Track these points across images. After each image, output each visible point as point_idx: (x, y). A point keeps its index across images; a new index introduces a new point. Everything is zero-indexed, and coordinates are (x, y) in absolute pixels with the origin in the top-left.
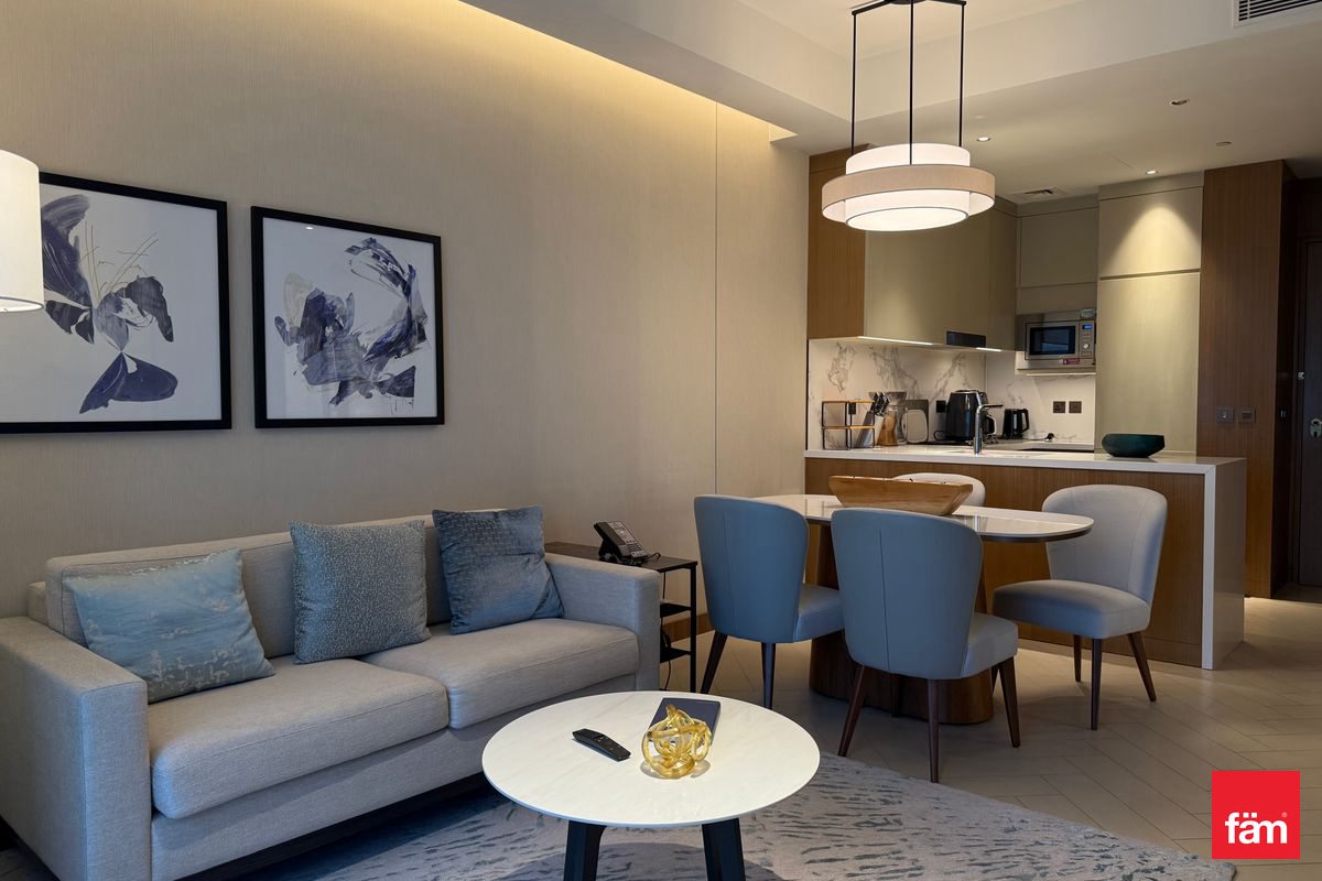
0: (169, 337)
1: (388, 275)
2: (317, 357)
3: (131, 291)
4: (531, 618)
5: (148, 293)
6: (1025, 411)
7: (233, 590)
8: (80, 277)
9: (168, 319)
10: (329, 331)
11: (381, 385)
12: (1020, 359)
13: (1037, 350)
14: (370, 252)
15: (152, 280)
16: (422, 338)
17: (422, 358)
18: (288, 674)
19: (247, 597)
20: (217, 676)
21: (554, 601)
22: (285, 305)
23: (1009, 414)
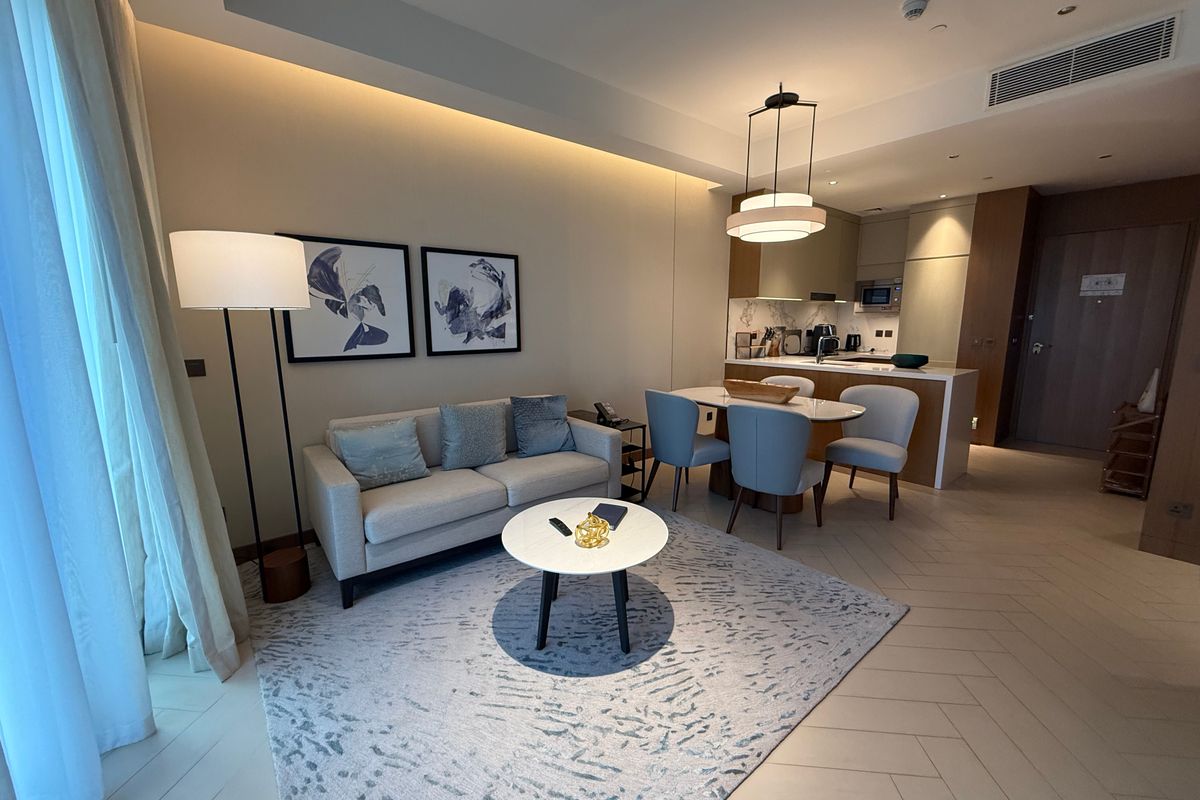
0: (384, 314)
1: (490, 277)
2: (456, 320)
3: (364, 292)
4: (559, 451)
5: (372, 293)
6: (859, 336)
7: (411, 436)
8: (339, 287)
9: (383, 305)
10: (461, 307)
11: (488, 333)
12: (857, 307)
13: (868, 300)
14: (482, 266)
15: (374, 286)
16: (509, 308)
17: (509, 318)
18: (438, 476)
19: (418, 439)
20: (403, 477)
21: (571, 443)
22: (439, 296)
23: (849, 337)
